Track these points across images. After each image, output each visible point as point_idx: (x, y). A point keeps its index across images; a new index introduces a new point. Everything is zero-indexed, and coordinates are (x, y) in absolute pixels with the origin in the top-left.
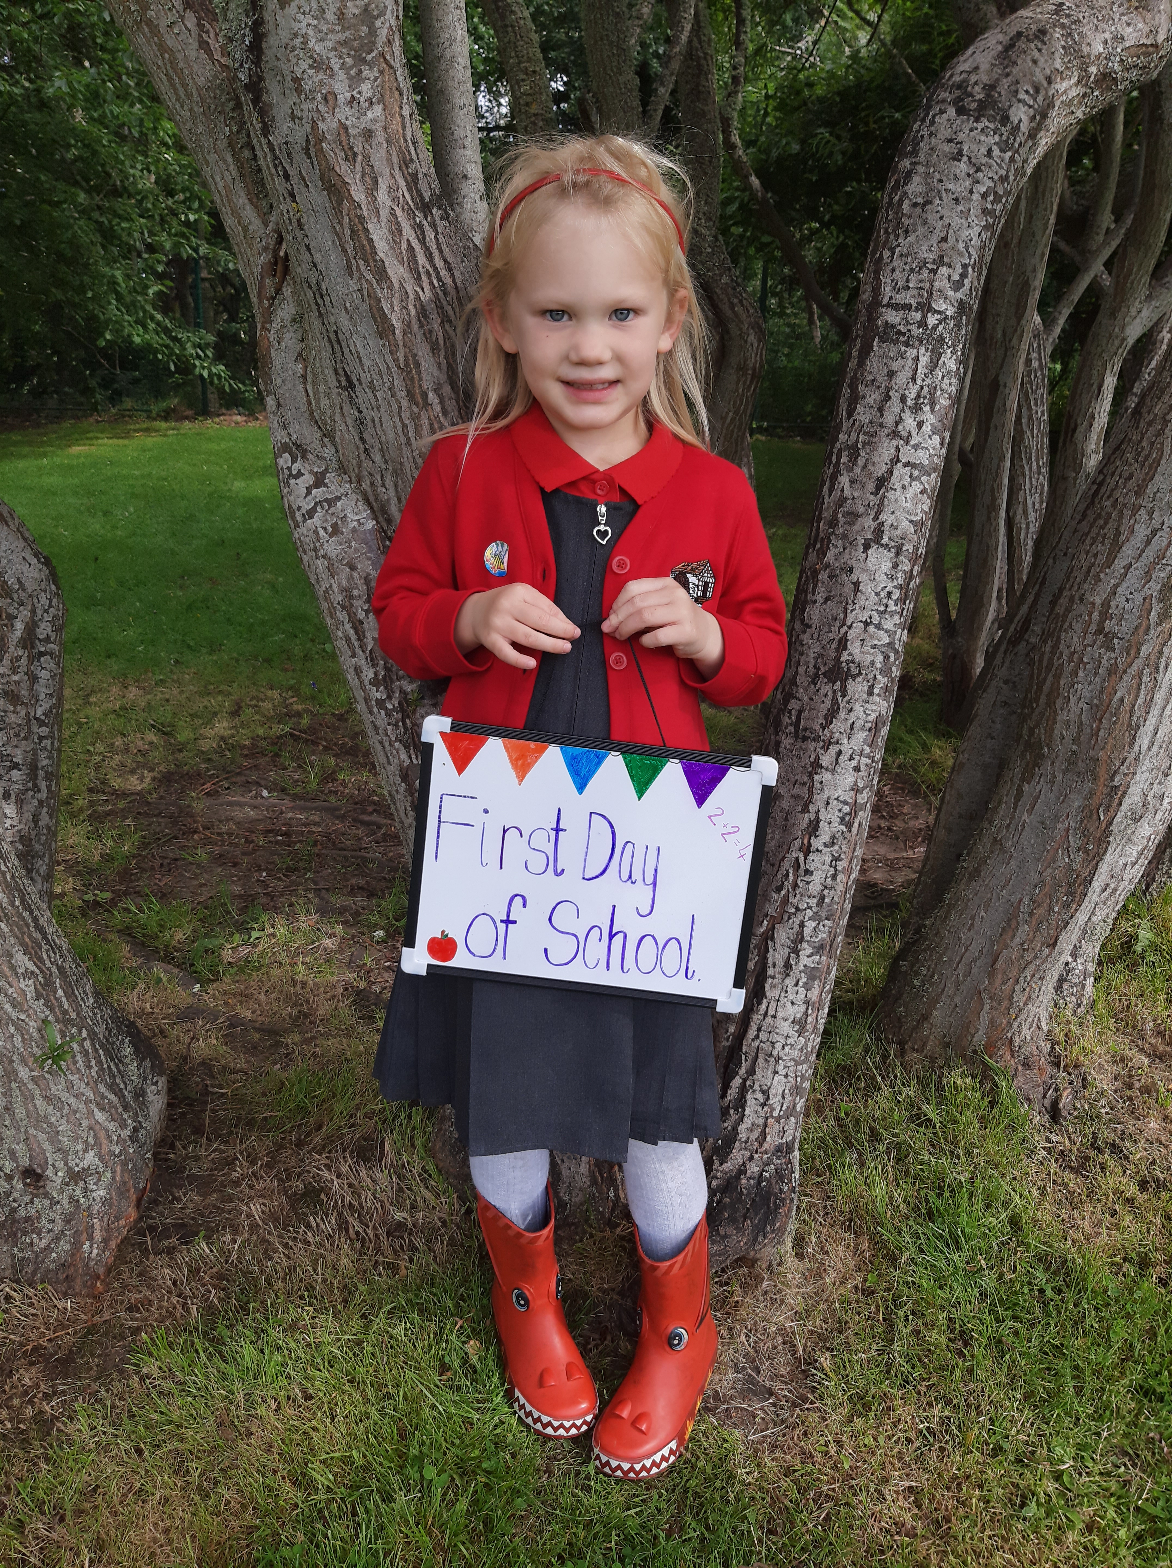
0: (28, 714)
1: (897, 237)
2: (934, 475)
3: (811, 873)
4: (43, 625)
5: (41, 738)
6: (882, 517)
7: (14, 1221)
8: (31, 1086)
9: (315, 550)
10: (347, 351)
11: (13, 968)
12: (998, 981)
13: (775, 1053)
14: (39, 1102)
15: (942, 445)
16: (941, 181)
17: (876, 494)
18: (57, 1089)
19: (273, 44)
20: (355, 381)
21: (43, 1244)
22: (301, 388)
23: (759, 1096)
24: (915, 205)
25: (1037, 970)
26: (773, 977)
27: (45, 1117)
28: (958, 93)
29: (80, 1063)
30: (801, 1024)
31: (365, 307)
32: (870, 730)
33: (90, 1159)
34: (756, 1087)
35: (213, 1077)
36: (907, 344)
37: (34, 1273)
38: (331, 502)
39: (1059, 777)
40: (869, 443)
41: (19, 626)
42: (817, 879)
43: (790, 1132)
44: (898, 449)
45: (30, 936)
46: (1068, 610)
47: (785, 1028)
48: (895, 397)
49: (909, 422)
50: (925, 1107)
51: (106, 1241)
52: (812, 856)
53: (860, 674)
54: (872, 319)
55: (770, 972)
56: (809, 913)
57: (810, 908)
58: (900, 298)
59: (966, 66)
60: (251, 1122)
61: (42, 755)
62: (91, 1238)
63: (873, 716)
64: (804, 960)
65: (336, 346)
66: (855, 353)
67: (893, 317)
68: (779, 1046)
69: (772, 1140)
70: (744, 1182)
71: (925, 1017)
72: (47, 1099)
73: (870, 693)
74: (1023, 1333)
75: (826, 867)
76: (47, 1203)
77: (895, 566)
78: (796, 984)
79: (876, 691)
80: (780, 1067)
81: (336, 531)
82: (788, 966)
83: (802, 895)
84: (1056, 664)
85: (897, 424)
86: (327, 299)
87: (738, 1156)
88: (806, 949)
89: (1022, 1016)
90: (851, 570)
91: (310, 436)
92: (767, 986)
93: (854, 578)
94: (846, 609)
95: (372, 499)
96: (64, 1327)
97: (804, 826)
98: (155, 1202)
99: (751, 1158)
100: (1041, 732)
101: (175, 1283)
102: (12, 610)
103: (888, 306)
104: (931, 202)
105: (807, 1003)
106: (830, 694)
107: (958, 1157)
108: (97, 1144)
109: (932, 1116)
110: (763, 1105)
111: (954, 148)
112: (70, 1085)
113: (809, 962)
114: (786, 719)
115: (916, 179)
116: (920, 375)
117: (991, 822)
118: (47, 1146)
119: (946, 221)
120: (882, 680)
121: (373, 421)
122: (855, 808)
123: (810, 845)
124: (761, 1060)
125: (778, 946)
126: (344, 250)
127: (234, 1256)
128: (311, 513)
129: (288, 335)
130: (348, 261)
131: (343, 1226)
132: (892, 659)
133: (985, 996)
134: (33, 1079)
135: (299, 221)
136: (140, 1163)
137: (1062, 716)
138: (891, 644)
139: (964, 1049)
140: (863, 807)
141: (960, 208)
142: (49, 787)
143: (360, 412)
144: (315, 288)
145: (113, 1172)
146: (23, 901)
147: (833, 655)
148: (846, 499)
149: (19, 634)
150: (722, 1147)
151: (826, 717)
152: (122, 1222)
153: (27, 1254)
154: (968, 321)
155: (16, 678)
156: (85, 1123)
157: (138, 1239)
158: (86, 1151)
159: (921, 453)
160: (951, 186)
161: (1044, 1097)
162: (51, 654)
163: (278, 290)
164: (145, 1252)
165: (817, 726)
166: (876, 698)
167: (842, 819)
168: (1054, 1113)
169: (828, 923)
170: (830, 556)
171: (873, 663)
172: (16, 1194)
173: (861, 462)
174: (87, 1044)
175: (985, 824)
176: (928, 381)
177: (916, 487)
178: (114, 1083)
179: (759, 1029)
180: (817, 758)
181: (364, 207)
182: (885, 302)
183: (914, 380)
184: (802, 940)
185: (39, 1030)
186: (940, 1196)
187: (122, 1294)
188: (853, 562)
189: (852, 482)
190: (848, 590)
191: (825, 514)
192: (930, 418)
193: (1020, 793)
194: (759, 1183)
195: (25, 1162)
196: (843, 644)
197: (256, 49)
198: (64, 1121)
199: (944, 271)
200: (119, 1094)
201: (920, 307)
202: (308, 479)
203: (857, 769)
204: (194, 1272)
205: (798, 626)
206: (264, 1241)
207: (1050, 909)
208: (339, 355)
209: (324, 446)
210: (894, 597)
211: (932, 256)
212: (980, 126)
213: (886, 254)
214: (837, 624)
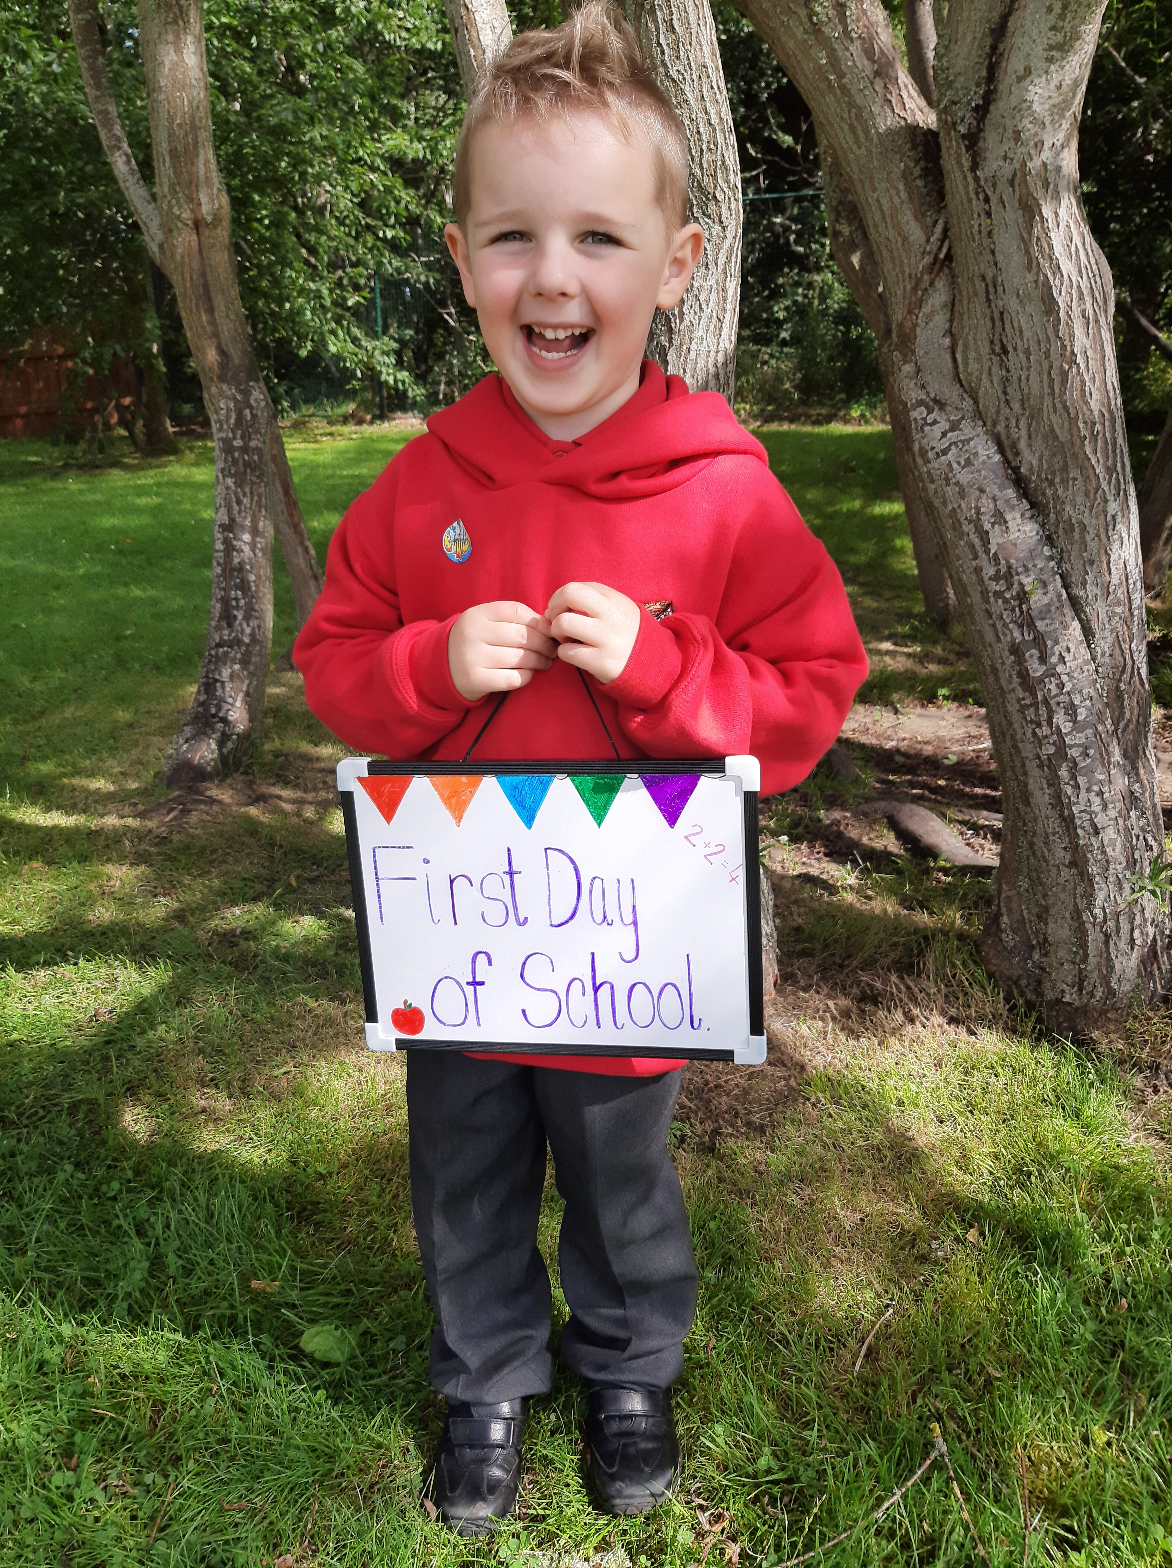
9: (947, 479)
10: (1008, 326)
19: (999, 108)
20: (1010, 349)
22: (948, 357)
38: (965, 442)
65: (998, 323)
81: (968, 462)
86: (1000, 289)
91: (951, 393)
95: (1002, 438)
121: (1020, 379)
128: (945, 452)
129: (937, 317)
135: (990, 234)
143: (1008, 371)
144: (990, 282)
163: (932, 284)
181: (1049, 221)
197: (982, 111)
202: (944, 425)
208: (999, 330)
209: (963, 399)
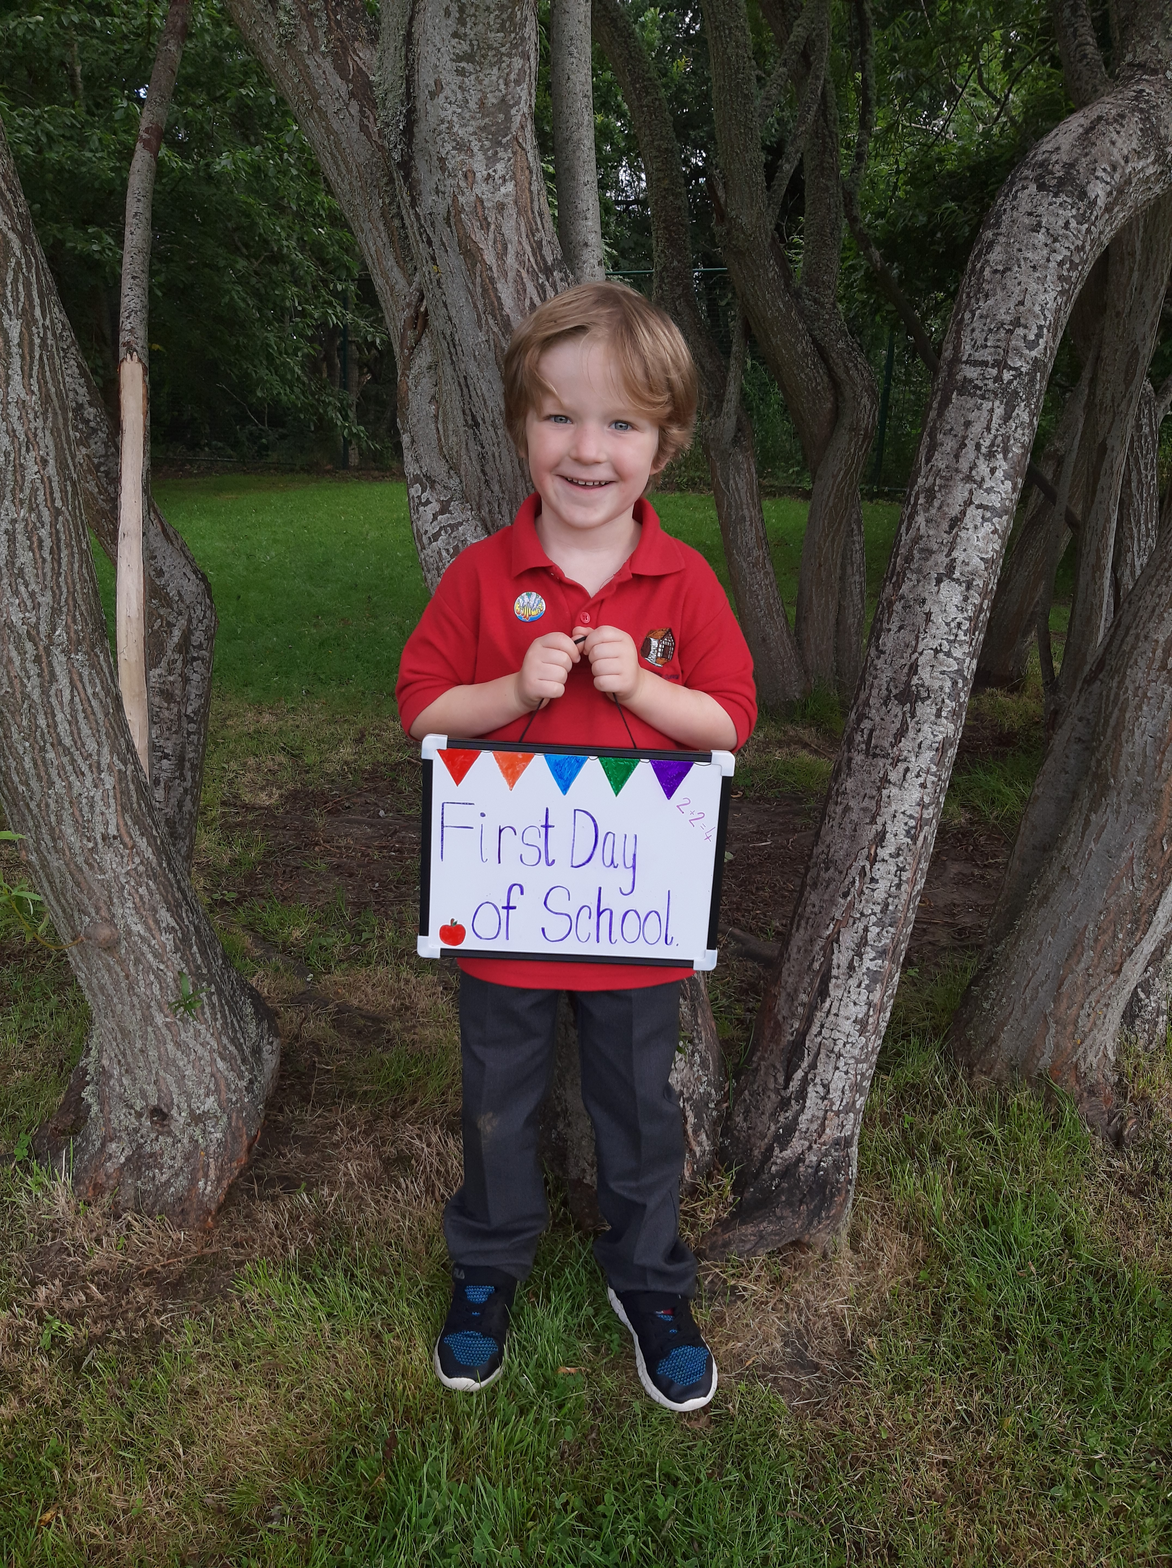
0: (179, 711)
1: (978, 300)
2: (1005, 518)
3: (877, 882)
4: (197, 634)
5: (189, 734)
6: (955, 554)
7: (140, 1156)
8: (164, 1031)
10: (473, 393)
11: (157, 922)
12: (1064, 1005)
13: (836, 1049)
14: (170, 1046)
15: (1014, 489)
16: (1020, 250)
17: (949, 533)
18: (186, 1036)
19: (423, 129)
20: (480, 421)
21: (164, 1178)
22: (433, 426)
23: (820, 1089)
24: (996, 271)
25: (1102, 995)
26: (837, 978)
27: (174, 1061)
28: (1039, 171)
29: (208, 1015)
30: (862, 1024)
31: (491, 355)
32: (937, 750)
33: (210, 1103)
34: (818, 1080)
35: (320, 1055)
36: (983, 397)
37: (154, 1205)
38: (454, 527)
39: (1125, 807)
40: (945, 486)
41: (177, 633)
42: (882, 886)
43: (849, 1126)
44: (971, 492)
45: (173, 896)
46: (1134, 647)
47: (847, 1026)
48: (970, 445)
49: (983, 468)
50: (989, 1125)
51: (219, 1179)
52: (877, 865)
53: (929, 697)
54: (951, 375)
55: (835, 972)
56: (873, 919)
57: (875, 914)
58: (978, 356)
59: (1049, 147)
60: (352, 1096)
61: (190, 748)
62: (206, 1176)
63: (940, 737)
64: (867, 963)
65: (465, 390)
66: (935, 405)
67: (971, 372)
68: (840, 1043)
69: (830, 1133)
70: (802, 1169)
71: (993, 1040)
72: (178, 1045)
73: (938, 715)
74: (1067, 1334)
75: (890, 877)
76: (170, 1140)
77: (966, 599)
78: (859, 986)
79: (944, 714)
80: (841, 1064)
82: (851, 967)
83: (867, 901)
84: (1122, 698)
85: (971, 469)
86: (459, 348)
87: (797, 1145)
88: (870, 953)
89: (1088, 1042)
90: (924, 601)
91: (439, 469)
92: (831, 986)
93: (926, 608)
94: (917, 637)
95: (489, 524)
96: (177, 1255)
97: (871, 836)
98: (264, 1155)
99: (810, 1148)
100: (1107, 764)
101: (276, 1227)
102: (171, 619)
103: (966, 362)
104: (1010, 269)
105: (869, 1004)
106: (900, 714)
107: (1018, 1173)
108: (217, 1091)
109: (994, 1133)
110: (823, 1098)
111: (1034, 221)
112: (197, 1034)
113: (872, 965)
114: (858, 738)
115: (998, 248)
116: (994, 425)
117: (1060, 850)
118: (174, 1088)
119: (1023, 286)
120: (950, 704)
121: (494, 456)
122: (921, 822)
123: (876, 854)
124: (822, 1056)
125: (843, 949)
126: (475, 306)
127: (331, 1208)
128: (436, 537)
129: (424, 380)
130: (479, 315)
131: (430, 1189)
132: (960, 685)
133: (1051, 1020)
134: (167, 1025)
135: (438, 281)
136: (253, 1113)
137: (1127, 748)
138: (960, 672)
139: (1030, 1072)
140: (928, 822)
141: (1037, 274)
142: (193, 778)
143: (483, 447)
144: (449, 339)
145: (230, 1118)
146: (169, 864)
147: (904, 679)
148: (922, 537)
149: (176, 640)
150: (783, 1135)
151: (895, 736)
152: (235, 1164)
153: (150, 1187)
154: (1042, 377)
155: (171, 678)
156: (208, 1070)
157: (246, 1185)
158: (207, 1095)
159: (993, 496)
160: (1029, 255)
161: (1109, 1124)
162: (203, 660)
163: (418, 341)
164: (252, 1197)
165: (886, 744)
166: (944, 721)
167: (908, 832)
168: (1118, 1141)
169: (892, 930)
170: (905, 589)
171: (941, 688)
172: (144, 1131)
173: (936, 503)
174: (215, 998)
175: (1055, 853)
176: (1002, 431)
177: (988, 527)
178: (235, 1037)
179: (822, 1026)
180: (886, 774)
181: (495, 269)
182: (964, 359)
183: (988, 429)
184: (866, 944)
185: (175, 980)
186: (995, 1206)
187: (229, 1231)
188: (926, 595)
189: (928, 521)
190: (920, 620)
191: (902, 551)
192: (1002, 464)
193: (1087, 822)
194: (817, 1172)
195: (153, 1101)
196: (914, 669)
197: (408, 132)
198: (190, 1066)
199: (1020, 331)
200: (240, 1047)
201: (997, 364)
202: (435, 506)
203: (923, 786)
204: (294, 1219)
205: (873, 652)
206: (358, 1197)
207: (1115, 936)
208: (467, 397)
209: (450, 477)
210: (964, 628)
211: (1008, 318)
212: (1058, 201)
213: (967, 315)
214: (909, 651)
